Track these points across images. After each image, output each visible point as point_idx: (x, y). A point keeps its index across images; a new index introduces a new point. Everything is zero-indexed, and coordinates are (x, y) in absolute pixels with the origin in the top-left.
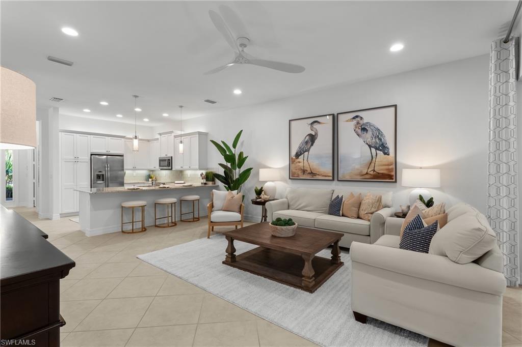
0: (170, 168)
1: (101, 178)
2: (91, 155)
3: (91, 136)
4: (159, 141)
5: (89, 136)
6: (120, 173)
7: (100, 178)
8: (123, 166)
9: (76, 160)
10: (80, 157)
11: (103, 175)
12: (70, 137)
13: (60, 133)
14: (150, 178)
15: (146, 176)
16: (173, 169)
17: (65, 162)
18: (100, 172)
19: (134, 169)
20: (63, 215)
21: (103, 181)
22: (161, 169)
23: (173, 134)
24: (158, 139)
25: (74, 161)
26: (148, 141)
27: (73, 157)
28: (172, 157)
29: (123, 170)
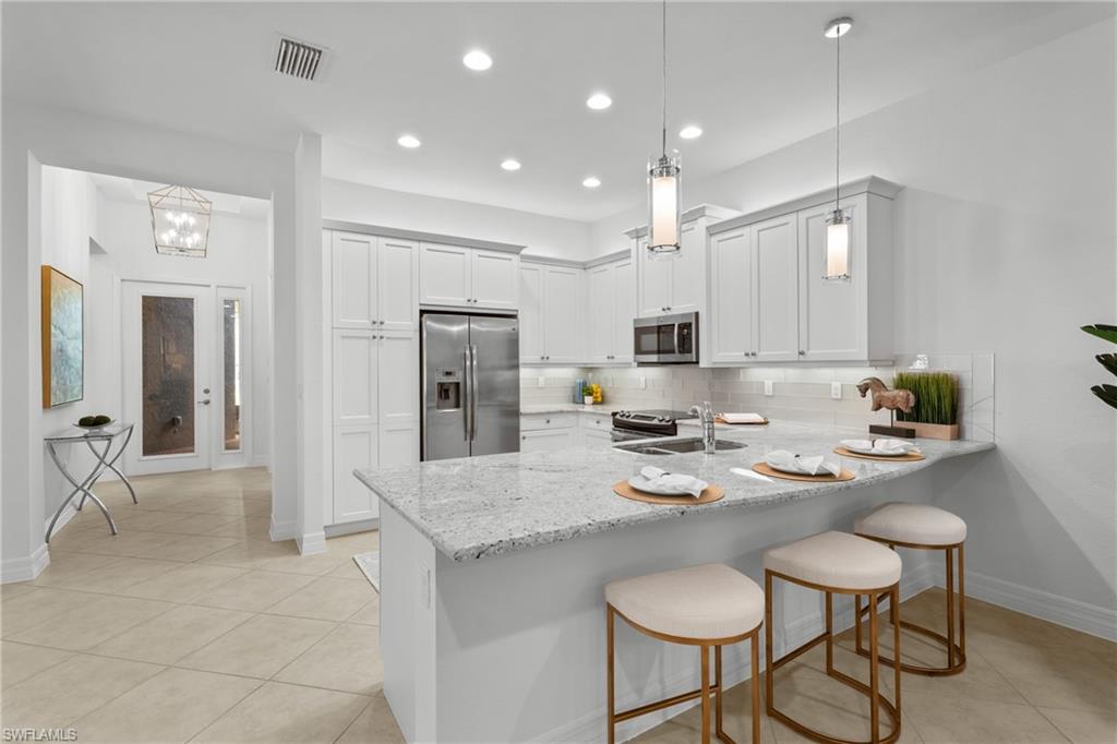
0: (687, 357)
1: (452, 395)
2: (422, 312)
3: (422, 244)
4: (633, 260)
5: (415, 245)
6: (505, 376)
7: (447, 397)
8: (516, 355)
9: (377, 332)
10: (387, 322)
11: (458, 384)
12: (359, 247)
13: (326, 235)
14: (590, 394)
15: (574, 388)
16: (702, 365)
17: (343, 337)
18: (448, 374)
19: (545, 362)
20: (336, 533)
21: (457, 406)
22: (641, 364)
23: (702, 223)
24: (626, 254)
25: (371, 334)
26: (585, 266)
27: (367, 322)
28: (697, 314)
29: (516, 367)
